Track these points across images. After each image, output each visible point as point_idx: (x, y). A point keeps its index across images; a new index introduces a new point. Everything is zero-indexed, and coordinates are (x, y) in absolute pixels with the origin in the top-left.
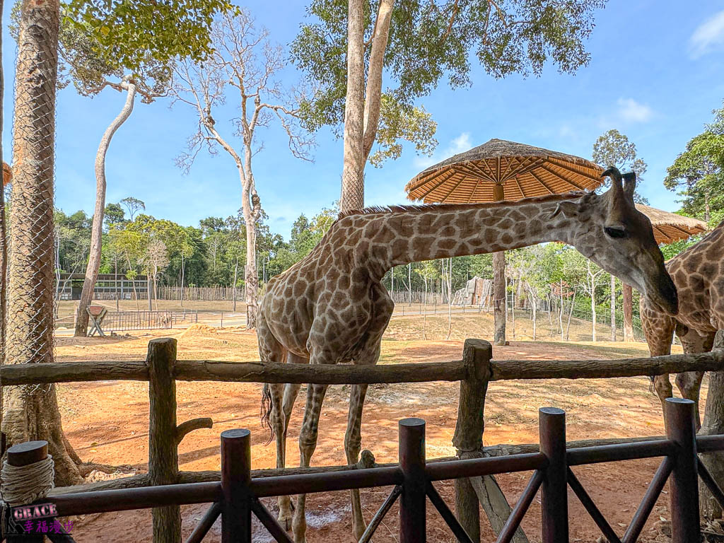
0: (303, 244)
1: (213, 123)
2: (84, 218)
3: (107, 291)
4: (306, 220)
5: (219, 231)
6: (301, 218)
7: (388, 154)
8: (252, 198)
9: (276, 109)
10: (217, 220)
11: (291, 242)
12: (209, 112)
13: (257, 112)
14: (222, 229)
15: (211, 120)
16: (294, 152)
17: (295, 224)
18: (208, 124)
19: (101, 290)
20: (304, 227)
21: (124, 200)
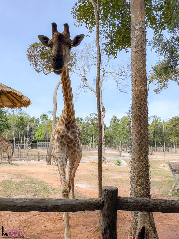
0: (116, 127)
1: (87, 80)
2: (34, 119)
3: (42, 146)
4: (116, 117)
5: (81, 122)
6: (114, 117)
7: (162, 87)
8: (102, 109)
9: (112, 73)
10: (80, 118)
11: (110, 126)
12: (85, 77)
13: (104, 75)
14: (82, 122)
15: (86, 80)
16: (119, 90)
17: (112, 119)
18: (84, 81)
19: (40, 146)
20: (115, 120)
21: (48, 112)
